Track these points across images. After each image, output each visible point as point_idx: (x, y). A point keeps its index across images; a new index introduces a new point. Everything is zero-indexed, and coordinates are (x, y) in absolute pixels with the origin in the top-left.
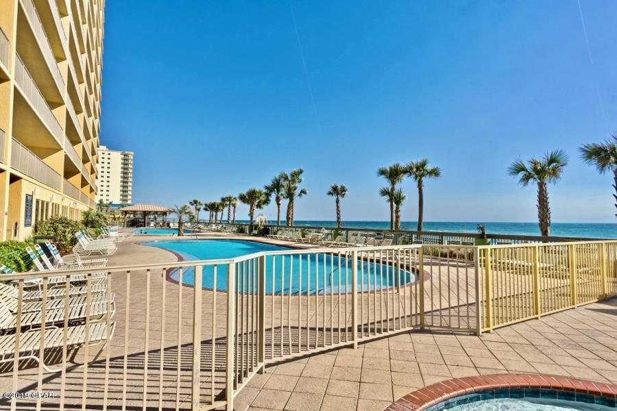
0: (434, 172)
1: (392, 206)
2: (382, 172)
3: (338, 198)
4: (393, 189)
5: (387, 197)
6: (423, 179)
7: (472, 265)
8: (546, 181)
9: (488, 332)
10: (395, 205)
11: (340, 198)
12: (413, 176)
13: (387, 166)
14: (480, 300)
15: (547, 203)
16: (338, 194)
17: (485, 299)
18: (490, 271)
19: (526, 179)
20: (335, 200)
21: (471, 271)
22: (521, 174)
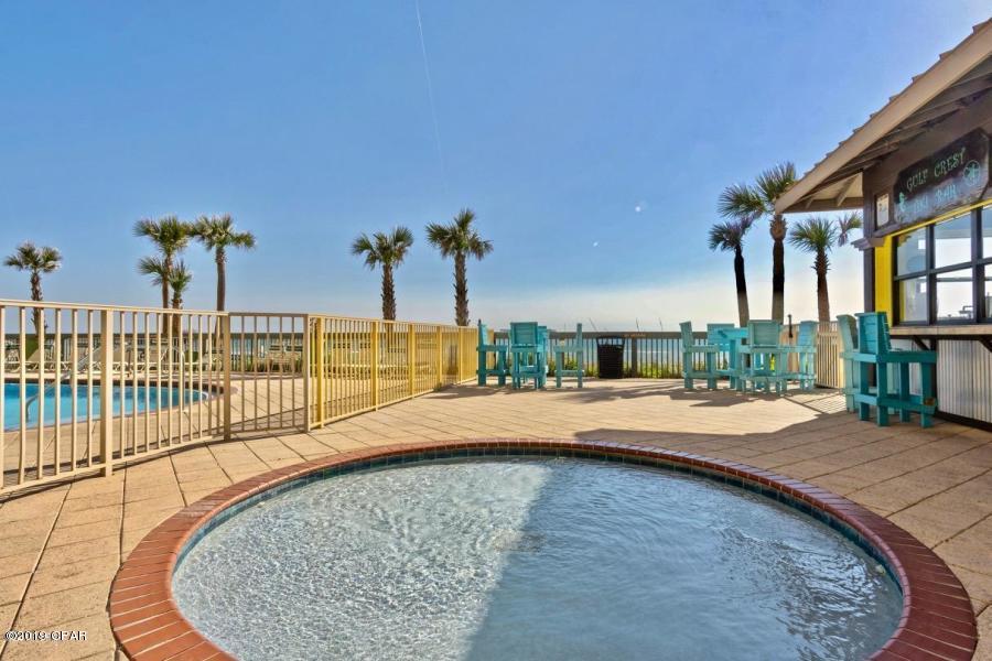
0: (246, 240)
1: (165, 292)
2: (145, 230)
3: (35, 274)
4: (167, 262)
5: (155, 275)
6: (225, 248)
7: (301, 377)
8: (391, 264)
9: (319, 427)
10: (171, 291)
11: (41, 274)
12: (206, 241)
13: (157, 219)
14: (309, 404)
15: (393, 292)
16: (36, 264)
17: (315, 402)
18: (323, 380)
19: (372, 259)
20: (29, 278)
21: (299, 383)
22: (366, 253)
